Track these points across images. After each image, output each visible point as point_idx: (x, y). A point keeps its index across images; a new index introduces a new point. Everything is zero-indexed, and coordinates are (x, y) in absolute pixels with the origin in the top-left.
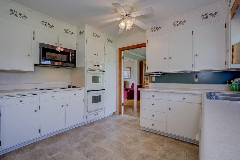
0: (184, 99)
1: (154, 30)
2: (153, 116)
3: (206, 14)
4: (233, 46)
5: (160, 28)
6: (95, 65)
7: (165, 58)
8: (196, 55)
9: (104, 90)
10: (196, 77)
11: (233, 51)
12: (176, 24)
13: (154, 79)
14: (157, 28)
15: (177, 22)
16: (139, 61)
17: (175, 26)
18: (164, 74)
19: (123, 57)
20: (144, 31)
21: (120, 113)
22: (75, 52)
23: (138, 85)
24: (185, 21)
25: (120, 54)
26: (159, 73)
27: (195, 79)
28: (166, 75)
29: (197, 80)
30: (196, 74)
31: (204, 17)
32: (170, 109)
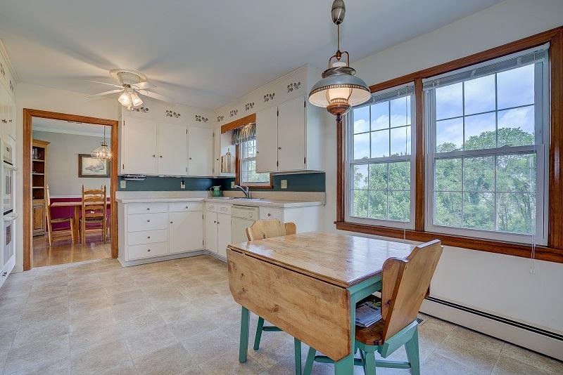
0: (187, 208)
2: (149, 237)
3: (199, 116)
4: (222, 157)
5: (147, 109)
8: (190, 159)
10: (183, 184)
11: (222, 161)
12: (170, 114)
13: (123, 185)
14: (142, 108)
17: (167, 116)
21: (26, 268)
24: (179, 115)
29: (183, 187)
30: (183, 180)
31: (198, 118)
32: (172, 223)
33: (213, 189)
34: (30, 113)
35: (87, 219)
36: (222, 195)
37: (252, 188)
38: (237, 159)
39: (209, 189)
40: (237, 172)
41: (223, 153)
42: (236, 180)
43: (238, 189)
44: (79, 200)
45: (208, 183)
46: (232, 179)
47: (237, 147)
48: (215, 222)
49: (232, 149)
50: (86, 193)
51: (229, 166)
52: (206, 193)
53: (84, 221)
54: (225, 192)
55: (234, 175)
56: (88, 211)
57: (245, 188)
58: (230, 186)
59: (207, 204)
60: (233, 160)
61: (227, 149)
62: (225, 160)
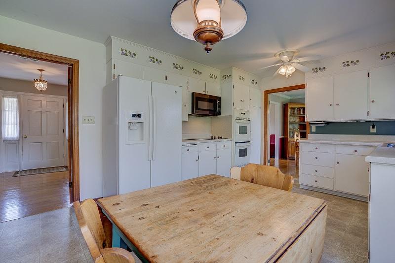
0: (356, 151)
1: (315, 70)
2: (316, 171)
3: (387, 53)
5: (324, 68)
6: (242, 113)
7: (331, 105)
8: (373, 102)
9: (249, 142)
10: (373, 127)
13: (314, 129)
14: (320, 69)
15: (348, 62)
16: (282, 103)
18: (328, 123)
19: (269, 102)
20: (303, 73)
22: (219, 98)
23: (281, 137)
25: (266, 98)
26: (322, 122)
27: (371, 129)
28: (330, 125)
29: (374, 131)
30: (373, 124)
32: (338, 163)
34: (266, 93)
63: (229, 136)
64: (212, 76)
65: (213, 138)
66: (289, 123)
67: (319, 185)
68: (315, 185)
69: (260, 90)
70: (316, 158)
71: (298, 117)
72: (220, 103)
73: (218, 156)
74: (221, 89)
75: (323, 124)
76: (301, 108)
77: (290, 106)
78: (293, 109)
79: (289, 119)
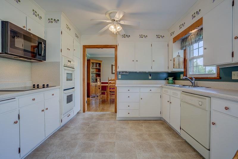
0: (151, 90)
1: (124, 36)
2: (129, 106)
3: (159, 35)
4: (174, 58)
5: (129, 36)
6: (69, 61)
7: (133, 61)
8: (154, 61)
9: (74, 88)
10: (150, 76)
11: (174, 61)
12: (141, 36)
13: (120, 76)
17: (140, 37)
21: (84, 111)
22: (45, 42)
24: (147, 36)
25: (84, 52)
29: (150, 78)
30: (150, 74)
31: (158, 37)
32: (141, 99)
33: (168, 79)
34: (85, 47)
35: (110, 92)
36: (174, 83)
37: (197, 79)
38: (185, 59)
39: (165, 79)
40: (184, 68)
41: (175, 55)
42: (185, 73)
43: (186, 79)
44: (107, 83)
45: (165, 76)
46: (182, 73)
47: (185, 50)
48: (168, 102)
49: (181, 53)
50: (110, 80)
51: (179, 64)
52: (164, 82)
53: (109, 93)
54: (176, 81)
55: (182, 70)
56: (110, 89)
57: (191, 79)
58: (180, 77)
59: (164, 89)
60: (182, 60)
61: (177, 53)
62: (176, 61)
63: (57, 83)
64: (35, 13)
65: (36, 87)
66: (91, 73)
67: (131, 115)
68: (128, 116)
69: (80, 44)
70: (129, 97)
71: (95, 69)
72: (45, 47)
73: (46, 108)
74: (45, 33)
75: (127, 73)
76: (98, 63)
77: (91, 61)
78: (93, 63)
79: (91, 70)
